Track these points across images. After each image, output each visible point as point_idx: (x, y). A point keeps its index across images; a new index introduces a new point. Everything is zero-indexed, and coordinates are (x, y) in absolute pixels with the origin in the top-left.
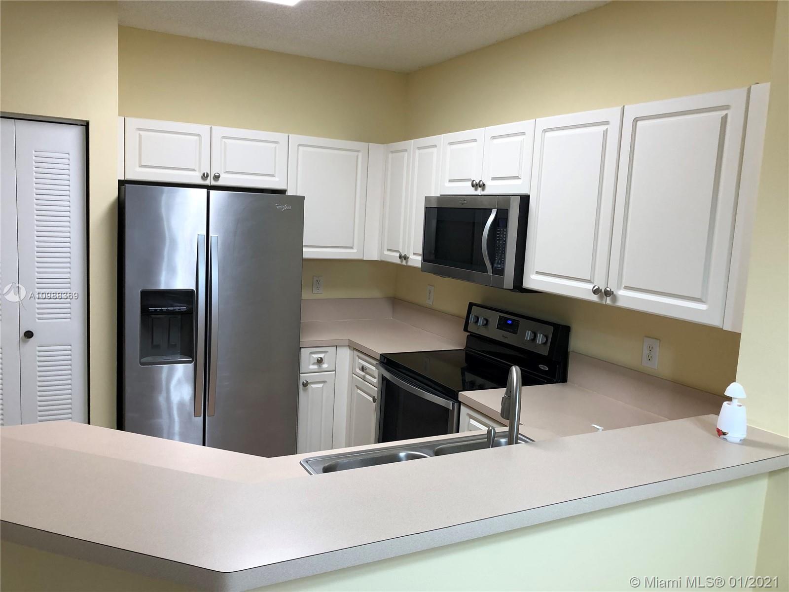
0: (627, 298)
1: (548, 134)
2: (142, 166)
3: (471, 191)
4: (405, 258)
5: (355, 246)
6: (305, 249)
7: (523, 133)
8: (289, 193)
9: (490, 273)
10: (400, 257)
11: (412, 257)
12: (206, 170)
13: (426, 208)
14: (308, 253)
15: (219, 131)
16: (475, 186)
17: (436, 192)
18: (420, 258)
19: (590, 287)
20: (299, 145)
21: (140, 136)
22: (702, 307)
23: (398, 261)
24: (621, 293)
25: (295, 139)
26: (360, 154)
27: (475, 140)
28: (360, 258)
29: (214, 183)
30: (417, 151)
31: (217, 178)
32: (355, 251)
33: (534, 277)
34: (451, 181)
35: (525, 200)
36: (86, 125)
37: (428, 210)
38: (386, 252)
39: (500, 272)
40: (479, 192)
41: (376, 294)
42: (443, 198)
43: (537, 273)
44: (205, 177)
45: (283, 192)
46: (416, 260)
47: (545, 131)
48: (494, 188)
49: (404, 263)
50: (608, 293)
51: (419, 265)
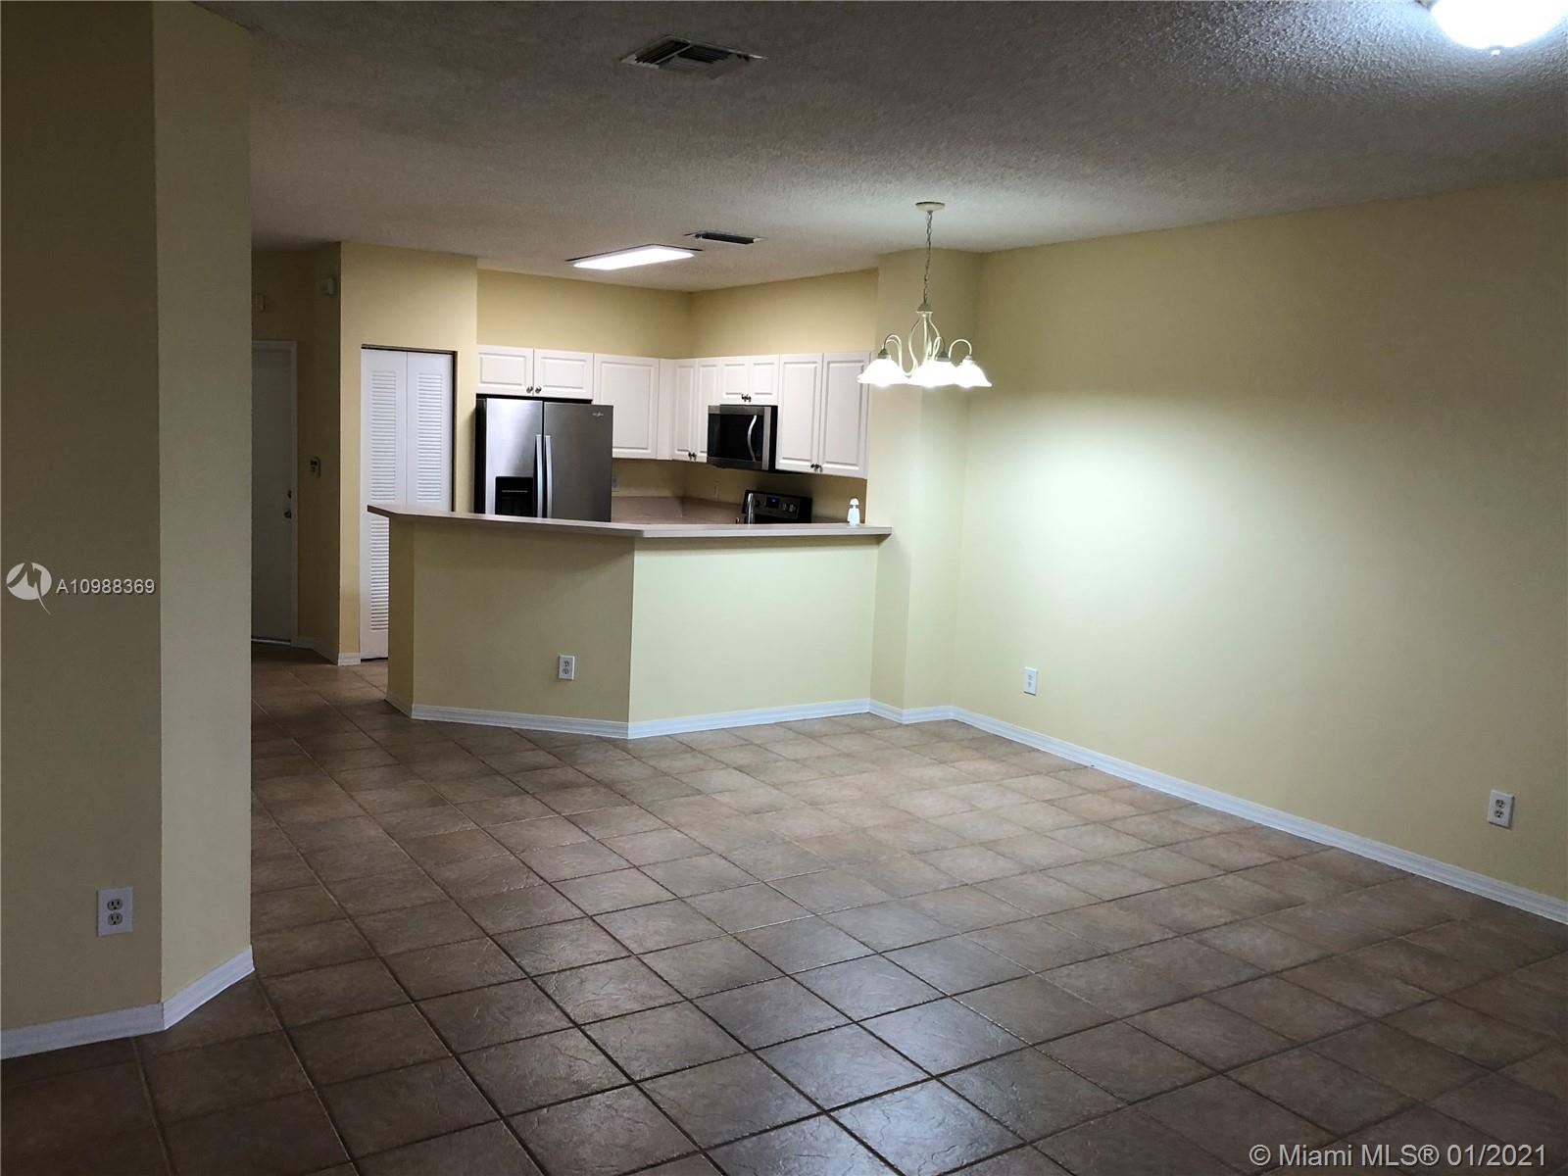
0: (828, 469)
1: (788, 366)
2: (482, 382)
3: (742, 402)
4: (694, 455)
5: (650, 447)
6: (614, 450)
7: (772, 364)
8: (594, 403)
9: (754, 460)
10: (690, 455)
11: (699, 454)
12: (530, 385)
13: (710, 415)
14: (616, 453)
15: (540, 352)
16: (745, 398)
17: (717, 402)
18: (706, 455)
19: (809, 464)
20: (602, 362)
21: (481, 358)
22: (857, 468)
23: (688, 459)
24: (824, 466)
25: (599, 357)
26: (653, 369)
27: (743, 365)
28: (653, 457)
29: (536, 395)
30: (701, 369)
31: (538, 390)
32: (649, 451)
33: (782, 461)
34: (728, 394)
35: (774, 409)
36: (454, 354)
37: (711, 416)
38: (677, 452)
39: (760, 459)
40: (747, 403)
41: (667, 493)
42: (723, 406)
43: (784, 458)
44: (529, 390)
45: (589, 401)
46: (702, 457)
47: (785, 363)
48: (756, 401)
49: (693, 460)
50: (817, 466)
51: (705, 461)
